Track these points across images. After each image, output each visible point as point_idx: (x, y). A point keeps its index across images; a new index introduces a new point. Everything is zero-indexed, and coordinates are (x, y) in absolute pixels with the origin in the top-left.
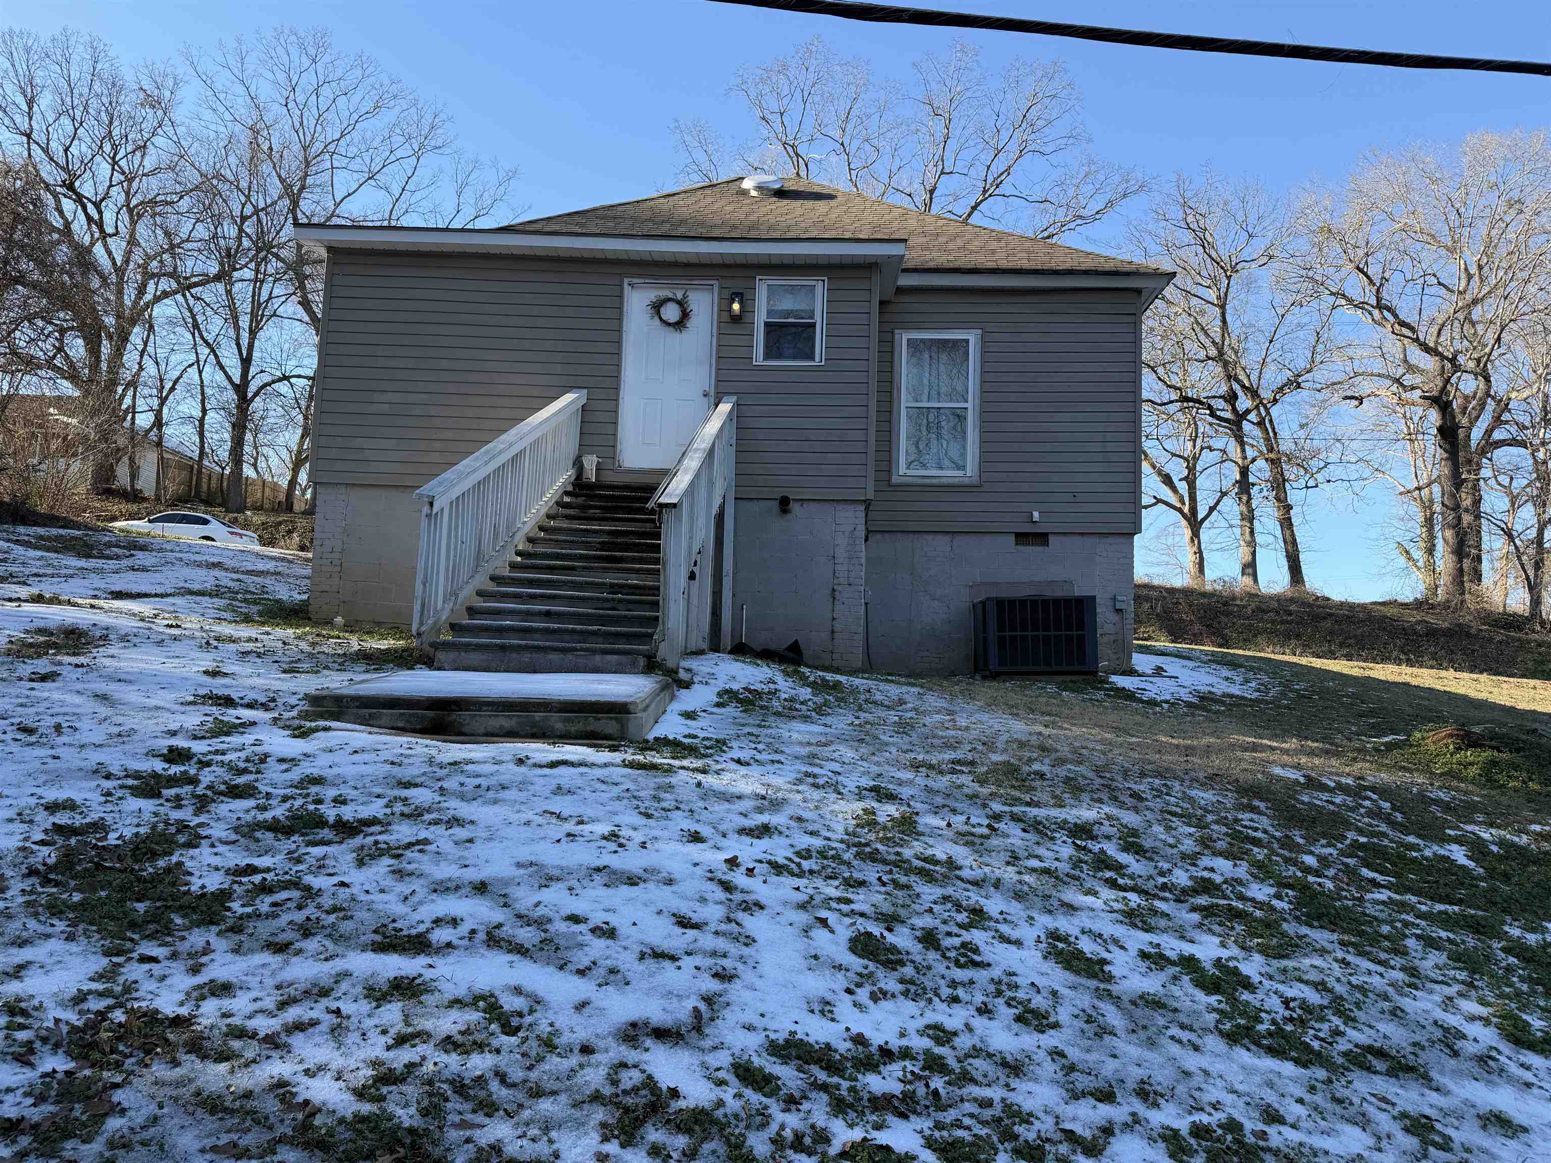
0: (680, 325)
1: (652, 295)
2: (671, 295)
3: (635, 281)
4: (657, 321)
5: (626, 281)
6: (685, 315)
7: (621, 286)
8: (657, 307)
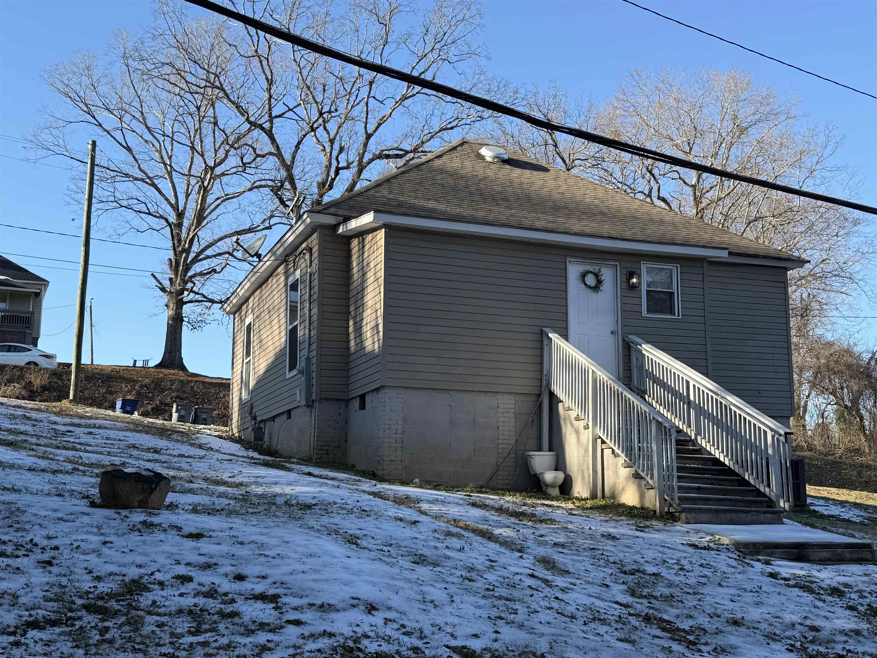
0: (596, 288)
1: (582, 268)
2: (592, 270)
3: (572, 260)
4: (583, 286)
5: (568, 259)
6: (599, 282)
7: (566, 263)
8: (583, 276)
